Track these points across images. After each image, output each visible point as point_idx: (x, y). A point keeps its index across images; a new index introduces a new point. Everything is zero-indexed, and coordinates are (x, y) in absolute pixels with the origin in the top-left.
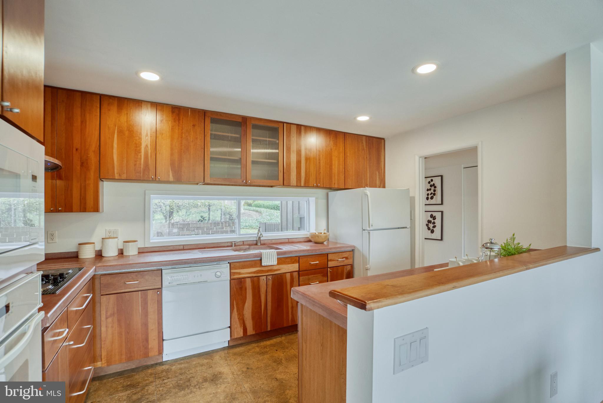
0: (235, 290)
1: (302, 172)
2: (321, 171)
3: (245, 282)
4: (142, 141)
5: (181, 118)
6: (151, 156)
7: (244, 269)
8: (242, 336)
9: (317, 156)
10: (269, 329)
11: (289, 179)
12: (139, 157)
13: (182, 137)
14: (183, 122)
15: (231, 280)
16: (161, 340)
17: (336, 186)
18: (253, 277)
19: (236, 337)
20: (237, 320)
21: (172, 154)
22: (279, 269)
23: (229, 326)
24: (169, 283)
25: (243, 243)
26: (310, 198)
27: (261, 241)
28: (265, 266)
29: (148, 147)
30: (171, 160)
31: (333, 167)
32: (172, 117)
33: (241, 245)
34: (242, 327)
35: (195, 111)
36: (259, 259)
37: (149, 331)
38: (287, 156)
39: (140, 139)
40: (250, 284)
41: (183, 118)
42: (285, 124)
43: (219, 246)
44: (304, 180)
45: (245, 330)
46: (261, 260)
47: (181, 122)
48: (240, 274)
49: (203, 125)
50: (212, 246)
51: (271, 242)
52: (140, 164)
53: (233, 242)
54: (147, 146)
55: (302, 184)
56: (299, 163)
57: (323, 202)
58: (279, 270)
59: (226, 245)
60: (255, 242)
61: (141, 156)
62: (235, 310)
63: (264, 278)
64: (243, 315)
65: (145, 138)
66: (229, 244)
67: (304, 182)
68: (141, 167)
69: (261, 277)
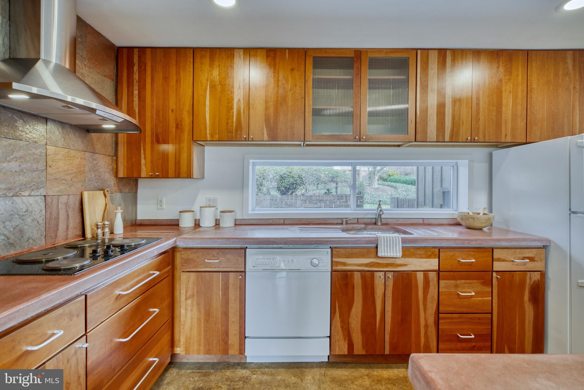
0: (338, 286)
1: (446, 120)
2: (481, 117)
3: (352, 276)
4: (235, 95)
5: (277, 62)
6: (244, 112)
7: (351, 258)
8: (346, 353)
9: (474, 93)
10: (387, 352)
11: (425, 132)
12: (232, 114)
13: (278, 86)
14: (279, 67)
15: (332, 271)
16: (243, 337)
17: (509, 139)
18: (364, 271)
19: (337, 353)
20: (340, 329)
21: (267, 108)
22: (406, 263)
23: (329, 335)
24: (254, 267)
25: (358, 221)
26: (458, 161)
27: (383, 220)
28: (382, 258)
29: (240, 102)
30: (265, 116)
31: (504, 109)
32: (267, 62)
33: (355, 223)
34: (347, 341)
35: (292, 51)
36: (374, 245)
37: (230, 323)
38: (421, 99)
39: (232, 93)
40: (360, 281)
41: (279, 63)
42: (419, 52)
43: (326, 222)
44: (449, 130)
45: (351, 346)
46: (377, 248)
47: (277, 66)
48: (344, 264)
49: (303, 67)
50: (318, 222)
51: (397, 222)
52: (233, 123)
53: (344, 218)
54: (239, 100)
55: (447, 138)
56: (441, 108)
58: (405, 265)
59: (336, 222)
60: (374, 221)
61: (233, 113)
62: (338, 314)
63: (382, 274)
64: (348, 324)
65: (238, 91)
66: (339, 221)
67: (450, 134)
68: (233, 126)
69: (375, 273)
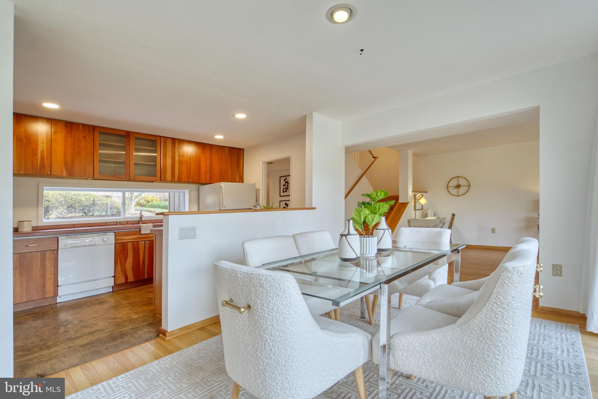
0: (119, 251)
1: (176, 171)
3: (127, 245)
4: (39, 146)
5: (74, 130)
6: (47, 157)
7: (126, 236)
8: (124, 282)
9: (188, 160)
10: (146, 277)
11: (165, 176)
12: (36, 158)
13: (74, 145)
14: (75, 134)
15: (116, 243)
16: (56, 286)
17: (204, 182)
18: (133, 242)
19: (119, 283)
20: (120, 271)
21: (65, 157)
23: (114, 275)
24: (64, 246)
26: (184, 191)
27: (143, 221)
28: (143, 234)
29: (44, 151)
30: (64, 161)
31: (201, 168)
32: (65, 130)
34: (124, 277)
35: (85, 126)
36: (139, 229)
37: (46, 280)
38: (163, 160)
39: (37, 145)
40: (131, 247)
41: (75, 131)
42: (162, 138)
44: (177, 176)
45: (126, 278)
46: (140, 230)
47: (73, 133)
48: (123, 239)
49: (92, 136)
52: (37, 163)
54: (43, 150)
55: (176, 179)
56: (173, 165)
57: (195, 193)
60: (138, 222)
61: (38, 157)
62: (119, 264)
63: (143, 242)
64: (125, 268)
65: (42, 144)
66: (115, 223)
68: (38, 166)
69: (139, 242)
